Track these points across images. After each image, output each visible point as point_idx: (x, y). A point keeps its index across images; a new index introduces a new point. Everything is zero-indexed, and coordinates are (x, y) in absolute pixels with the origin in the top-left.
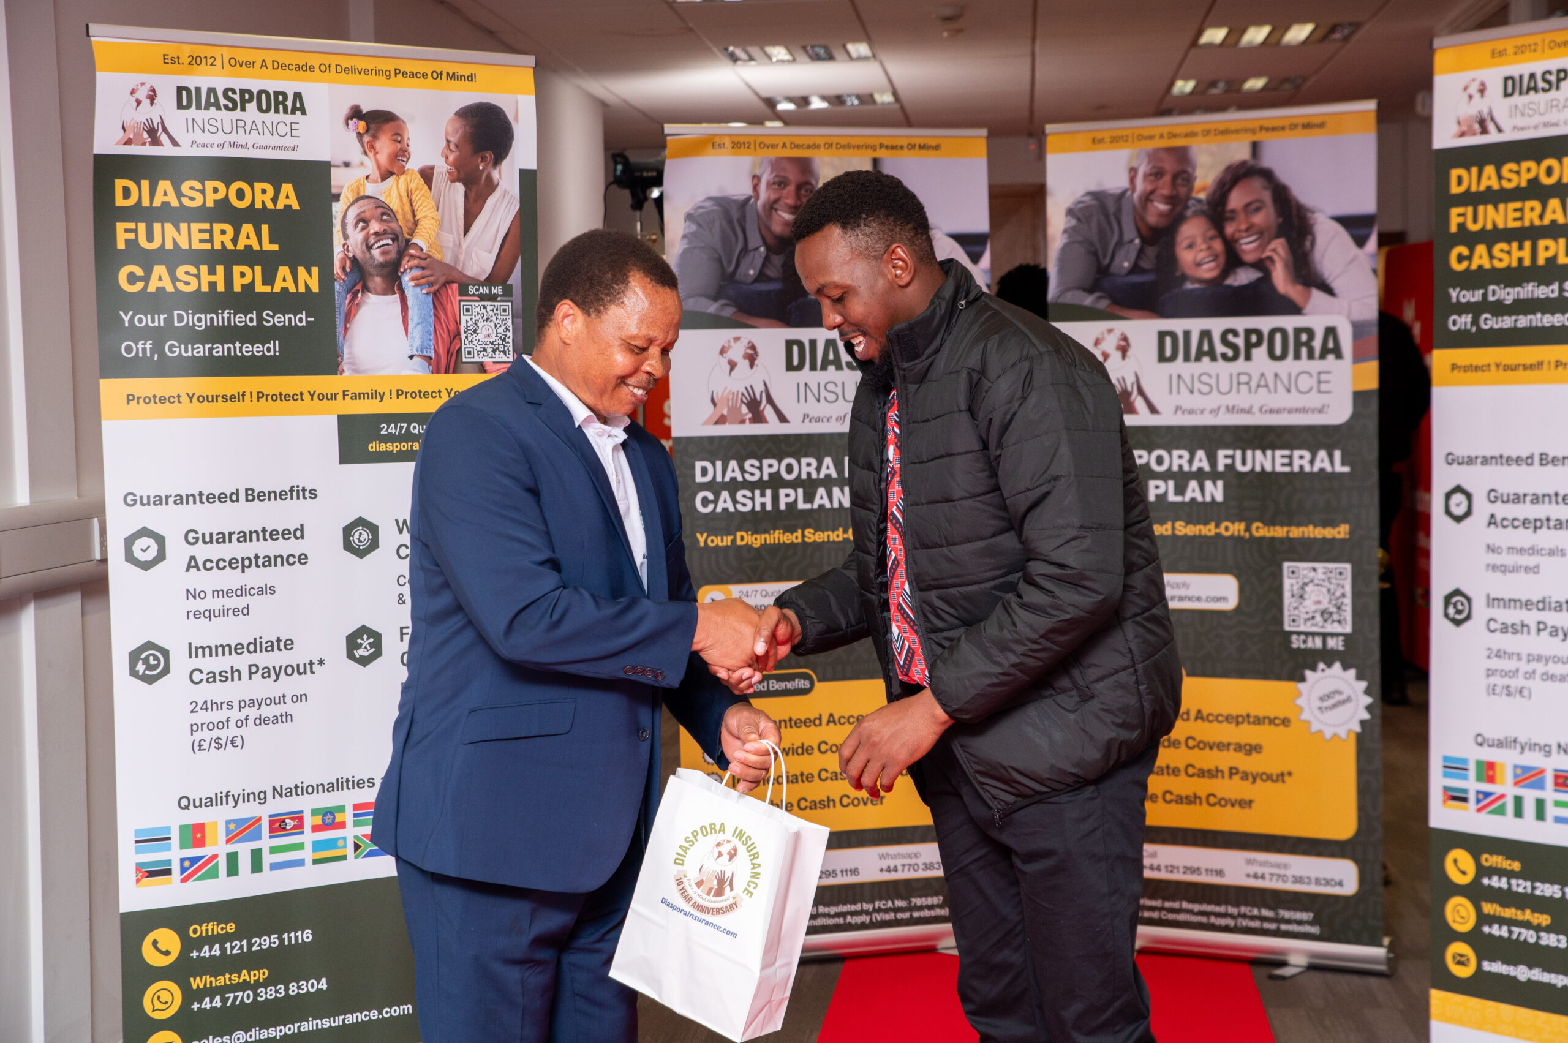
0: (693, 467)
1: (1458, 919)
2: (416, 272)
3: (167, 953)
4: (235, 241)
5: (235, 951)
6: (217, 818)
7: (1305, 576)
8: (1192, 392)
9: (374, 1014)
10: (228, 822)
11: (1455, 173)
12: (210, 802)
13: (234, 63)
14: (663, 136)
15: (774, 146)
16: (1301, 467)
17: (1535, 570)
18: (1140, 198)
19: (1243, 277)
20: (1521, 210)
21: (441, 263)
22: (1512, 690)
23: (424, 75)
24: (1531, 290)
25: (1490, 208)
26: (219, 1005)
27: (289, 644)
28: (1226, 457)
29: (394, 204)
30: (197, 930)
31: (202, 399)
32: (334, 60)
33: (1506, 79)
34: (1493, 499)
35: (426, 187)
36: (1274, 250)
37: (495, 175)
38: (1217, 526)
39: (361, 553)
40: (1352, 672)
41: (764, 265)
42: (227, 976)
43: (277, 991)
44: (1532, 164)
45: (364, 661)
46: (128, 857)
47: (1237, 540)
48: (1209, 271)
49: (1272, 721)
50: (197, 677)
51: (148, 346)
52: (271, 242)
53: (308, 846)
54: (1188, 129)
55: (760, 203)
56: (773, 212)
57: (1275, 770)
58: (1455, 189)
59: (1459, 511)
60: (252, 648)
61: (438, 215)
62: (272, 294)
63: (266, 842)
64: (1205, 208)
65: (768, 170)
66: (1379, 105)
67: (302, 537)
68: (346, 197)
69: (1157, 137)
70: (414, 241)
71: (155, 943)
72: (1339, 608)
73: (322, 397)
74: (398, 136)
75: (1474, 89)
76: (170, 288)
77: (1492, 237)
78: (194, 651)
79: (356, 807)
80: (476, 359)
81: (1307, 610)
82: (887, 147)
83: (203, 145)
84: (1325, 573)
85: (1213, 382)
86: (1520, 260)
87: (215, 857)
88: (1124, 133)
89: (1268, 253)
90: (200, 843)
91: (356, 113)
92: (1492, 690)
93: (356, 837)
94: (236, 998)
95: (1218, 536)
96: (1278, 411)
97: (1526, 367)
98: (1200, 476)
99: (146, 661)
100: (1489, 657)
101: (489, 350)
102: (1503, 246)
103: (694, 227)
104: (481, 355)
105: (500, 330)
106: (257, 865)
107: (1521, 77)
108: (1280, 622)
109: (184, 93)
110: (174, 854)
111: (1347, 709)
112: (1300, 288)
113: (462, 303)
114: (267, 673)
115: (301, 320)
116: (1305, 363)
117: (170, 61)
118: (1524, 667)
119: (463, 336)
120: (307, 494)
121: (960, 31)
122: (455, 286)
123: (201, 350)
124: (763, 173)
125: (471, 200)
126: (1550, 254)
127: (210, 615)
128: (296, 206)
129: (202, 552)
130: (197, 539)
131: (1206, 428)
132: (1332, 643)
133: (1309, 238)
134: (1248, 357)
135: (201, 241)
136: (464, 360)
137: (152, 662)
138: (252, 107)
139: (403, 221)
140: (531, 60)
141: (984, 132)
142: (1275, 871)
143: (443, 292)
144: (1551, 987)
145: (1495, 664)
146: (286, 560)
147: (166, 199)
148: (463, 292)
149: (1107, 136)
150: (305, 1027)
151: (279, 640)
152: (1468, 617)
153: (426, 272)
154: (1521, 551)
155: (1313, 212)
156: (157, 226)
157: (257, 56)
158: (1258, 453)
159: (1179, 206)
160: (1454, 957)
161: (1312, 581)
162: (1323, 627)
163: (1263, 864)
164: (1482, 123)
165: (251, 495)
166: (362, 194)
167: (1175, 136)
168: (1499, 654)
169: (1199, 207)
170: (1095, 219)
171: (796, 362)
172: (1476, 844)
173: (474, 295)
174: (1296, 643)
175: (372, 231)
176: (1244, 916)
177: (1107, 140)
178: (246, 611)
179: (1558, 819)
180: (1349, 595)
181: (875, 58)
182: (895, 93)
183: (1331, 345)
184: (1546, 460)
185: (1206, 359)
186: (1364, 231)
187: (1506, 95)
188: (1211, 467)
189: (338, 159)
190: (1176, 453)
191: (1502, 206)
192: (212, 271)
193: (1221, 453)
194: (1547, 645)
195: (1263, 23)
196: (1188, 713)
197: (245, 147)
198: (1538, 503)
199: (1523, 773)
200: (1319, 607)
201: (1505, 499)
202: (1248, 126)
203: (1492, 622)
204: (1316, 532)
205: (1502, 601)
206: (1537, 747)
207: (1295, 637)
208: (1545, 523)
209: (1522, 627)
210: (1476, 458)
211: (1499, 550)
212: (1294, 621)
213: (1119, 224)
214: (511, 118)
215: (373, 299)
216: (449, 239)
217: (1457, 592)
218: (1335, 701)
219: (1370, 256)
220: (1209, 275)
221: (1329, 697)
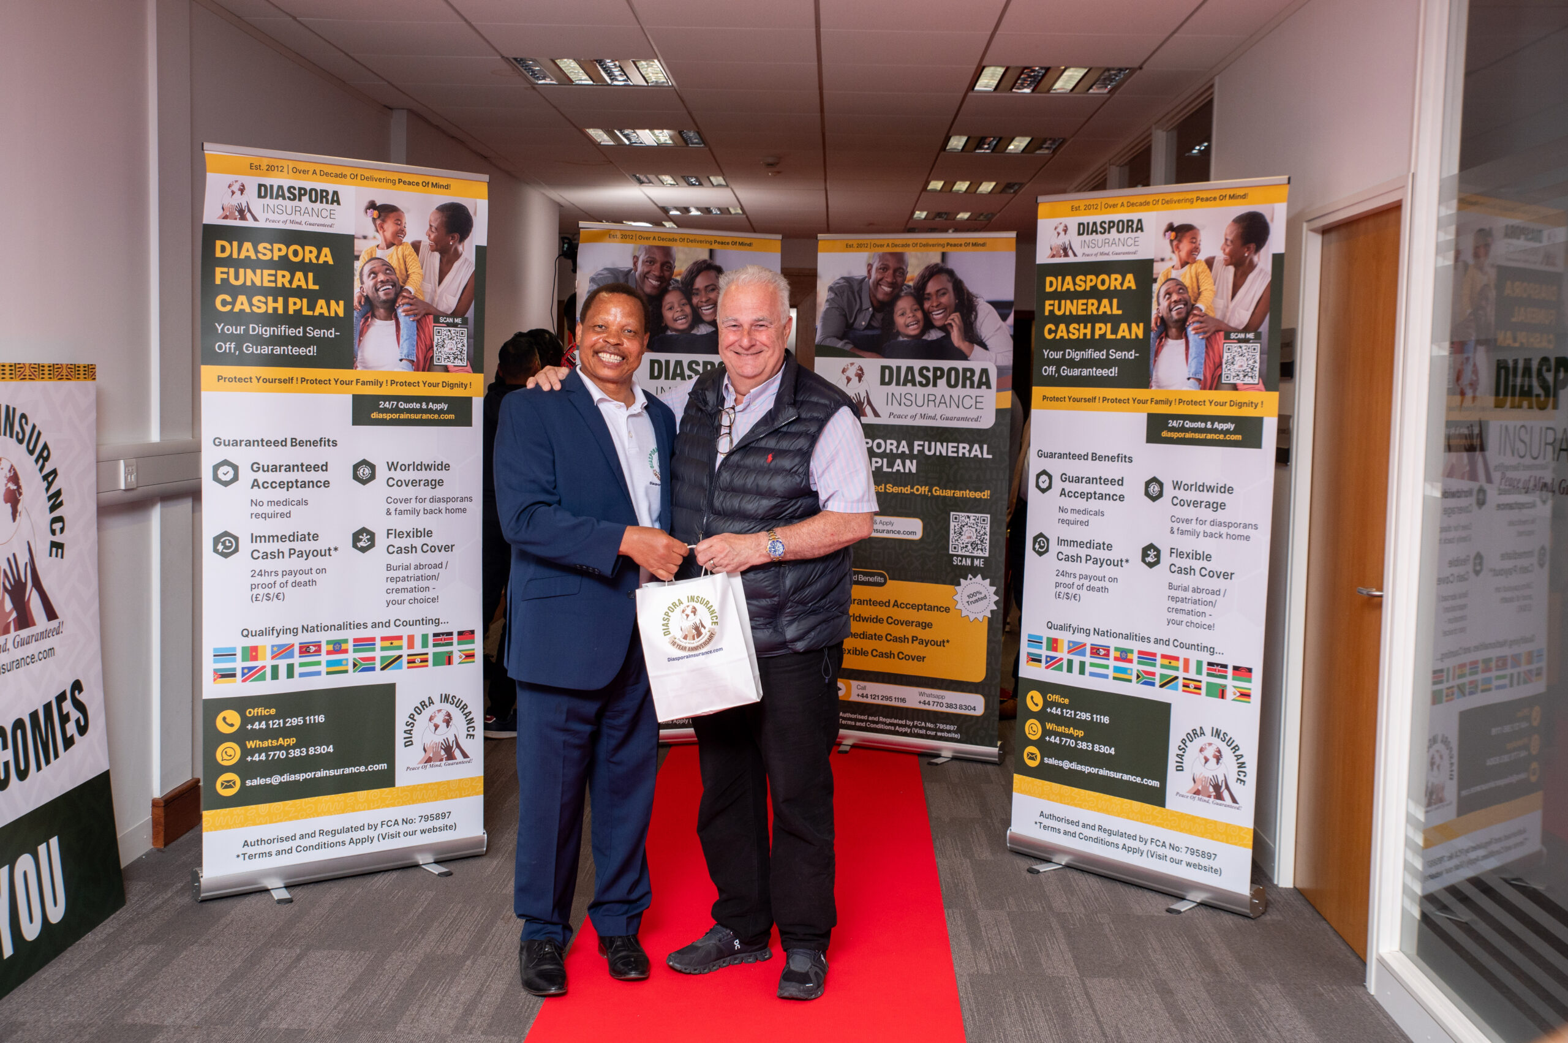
1: (1031, 732)
2: (406, 307)
3: (232, 725)
4: (291, 282)
5: (275, 726)
6: (265, 644)
7: (963, 521)
8: (900, 405)
9: (362, 769)
10: (273, 646)
11: (1049, 279)
12: (262, 633)
13: (296, 171)
14: (578, 229)
15: (648, 238)
16: (964, 454)
17: (1087, 523)
18: (873, 283)
19: (934, 335)
20: (1086, 304)
21: (423, 302)
22: (1070, 596)
23: (418, 184)
24: (1090, 354)
25: (1068, 302)
26: (264, 758)
27: (315, 537)
28: (919, 445)
29: (394, 263)
30: (252, 712)
31: (265, 381)
32: (360, 172)
33: (1080, 224)
34: (1064, 480)
35: (415, 254)
36: (953, 319)
37: (460, 248)
38: (912, 488)
39: (364, 482)
40: (988, 580)
42: (270, 741)
43: (301, 752)
44: (1093, 277)
45: (363, 550)
46: (209, 665)
47: (923, 497)
48: (913, 330)
49: (939, 609)
50: (256, 555)
51: (233, 346)
52: (314, 284)
53: (324, 664)
54: (904, 242)
56: (646, 279)
57: (940, 639)
58: (1048, 289)
59: (1044, 486)
60: (292, 538)
61: (422, 272)
62: (313, 316)
63: (296, 660)
64: (913, 291)
65: (644, 253)
66: (1017, 235)
67: (326, 470)
68: (364, 258)
70: (406, 287)
71: (224, 719)
72: (982, 541)
73: (343, 383)
74: (399, 221)
75: (1060, 229)
76: (248, 310)
77: (1069, 319)
78: (254, 539)
79: (355, 640)
80: (443, 363)
81: (963, 541)
82: (719, 243)
83: (273, 221)
84: (975, 520)
85: (913, 399)
86: (1085, 335)
87: (264, 667)
88: (865, 242)
89: (949, 321)
90: (255, 658)
91: (372, 205)
92: (1058, 596)
93: (354, 659)
94: (275, 755)
95: (912, 493)
96: (951, 419)
97: (1086, 400)
98: (903, 457)
99: (224, 543)
100: (1057, 575)
102: (1076, 326)
105: (459, 346)
106: (290, 674)
107: (1088, 224)
108: (948, 549)
109: (263, 188)
110: (238, 664)
111: (984, 603)
112: (967, 343)
114: (301, 554)
115: (331, 334)
116: (968, 391)
117: (254, 168)
118: (1077, 582)
119: (435, 348)
120: (331, 443)
121: (779, 172)
122: (431, 317)
123: (266, 350)
124: (640, 255)
125: (444, 264)
126: (1102, 332)
127: (265, 516)
128: (331, 262)
129: (262, 477)
130: (259, 468)
131: (907, 427)
132: (976, 562)
133: (974, 313)
134: (935, 385)
135: (269, 281)
136: (435, 363)
137: (228, 544)
138: (306, 198)
139: (399, 275)
140: (486, 177)
141: (780, 237)
142: (936, 700)
143: (423, 320)
144: (1081, 773)
145: (1061, 579)
146: (316, 484)
147: (248, 254)
148: (436, 320)
149: (855, 243)
150: (319, 774)
151: (309, 534)
152: (1047, 551)
153: (413, 307)
154: (1079, 512)
156: (241, 271)
157: (311, 167)
158: (938, 444)
159: (897, 288)
160: (1028, 755)
161: (967, 524)
162: (972, 553)
163: (929, 696)
164: (1065, 250)
165: (295, 442)
166: (374, 256)
167: (896, 246)
168: (1064, 574)
169: (908, 290)
170: (846, 293)
171: (656, 374)
172: (1044, 688)
174: (956, 561)
175: (379, 280)
176: (916, 727)
177: (855, 246)
178: (288, 515)
179: (1092, 674)
180: (988, 533)
181: (727, 186)
182: (742, 208)
183: (984, 380)
184: (1095, 457)
185: (909, 385)
186: (1006, 311)
187: (1079, 234)
188: (910, 451)
189: (360, 234)
190: (889, 442)
191: (1075, 302)
192: (275, 301)
193: (916, 443)
194: (1090, 569)
195: (963, 180)
196: (889, 602)
197: (300, 223)
198: (1090, 483)
199: (1073, 646)
200: (970, 540)
201: (1071, 480)
202: (940, 242)
203: (1060, 554)
204: (971, 494)
205: (1066, 542)
206: (1082, 631)
207: (955, 557)
208: (1093, 495)
209: (1078, 558)
210: (1055, 454)
211: (1066, 511)
212: (955, 548)
213: (860, 298)
214: (472, 213)
215: (378, 323)
216: (429, 287)
217: (1041, 535)
218: (976, 598)
219: (1010, 326)
220: (913, 333)
221: (973, 595)
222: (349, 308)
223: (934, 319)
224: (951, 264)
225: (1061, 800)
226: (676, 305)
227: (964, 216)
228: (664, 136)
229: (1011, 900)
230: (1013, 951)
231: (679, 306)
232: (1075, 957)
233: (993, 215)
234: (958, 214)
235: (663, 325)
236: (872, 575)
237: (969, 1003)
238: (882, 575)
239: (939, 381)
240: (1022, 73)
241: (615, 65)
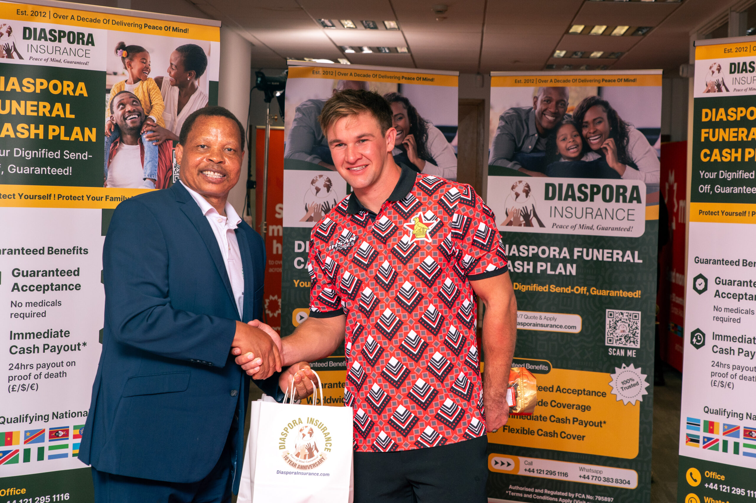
0: (294, 244)
2: (150, 134)
4: (51, 112)
6: (20, 429)
7: (617, 317)
8: (562, 217)
10: (26, 433)
11: (704, 111)
12: (17, 420)
13: (56, 16)
14: (287, 65)
15: (345, 74)
16: (617, 259)
17: (739, 321)
18: (539, 113)
19: (591, 157)
20: (737, 132)
21: (164, 129)
22: (724, 384)
23: (161, 28)
24: (740, 174)
25: (722, 130)
27: (67, 334)
28: (578, 252)
29: (140, 96)
30: (4, 492)
31: (27, 197)
33: (731, 64)
34: (718, 282)
35: (158, 88)
36: (608, 144)
37: (196, 83)
38: (572, 288)
40: (640, 369)
44: (743, 109)
47: (582, 296)
48: (573, 153)
49: (597, 394)
50: (14, 350)
52: (71, 113)
53: (71, 447)
54: (565, 78)
57: (597, 421)
58: (704, 119)
59: (700, 288)
60: (46, 335)
61: (163, 103)
62: (69, 141)
63: (46, 444)
64: (573, 120)
65: (342, 87)
67: (78, 275)
68: (114, 90)
69: (549, 81)
70: (150, 116)
73: (94, 199)
74: (144, 60)
75: (715, 68)
76: (13, 136)
77: (722, 145)
78: (13, 336)
81: (617, 335)
82: (406, 78)
83: (36, 59)
84: (627, 316)
85: (573, 212)
86: (736, 158)
87: (17, 451)
88: (531, 78)
89: (604, 146)
91: (122, 46)
92: (714, 384)
95: (573, 293)
96: (607, 229)
97: (736, 214)
98: (564, 261)
100: (712, 366)
102: (729, 151)
103: (300, 115)
106: (41, 456)
107: (739, 63)
108: (604, 342)
109: (27, 31)
111: (637, 388)
112: (620, 164)
114: (54, 349)
115: (85, 156)
116: (621, 205)
117: (21, 13)
118: (731, 372)
119: (174, 169)
120: (82, 252)
121: (445, 18)
122: (171, 142)
123: (28, 171)
124: (339, 88)
125: (182, 96)
127: (23, 316)
128: (86, 95)
129: (21, 281)
130: (19, 273)
131: (568, 236)
132: (629, 353)
134: (592, 200)
135: (32, 111)
136: (174, 182)
138: (64, 40)
139: (144, 106)
140: (219, 23)
141: (457, 73)
142: (595, 474)
143: (164, 145)
145: (716, 369)
146: (68, 287)
147: (13, 87)
149: (523, 79)
151: (61, 331)
152: (703, 344)
153: (156, 134)
154: (731, 310)
155: (628, 125)
156: (8, 102)
157: (69, 13)
158: (595, 250)
159: (559, 118)
161: (621, 320)
162: (625, 345)
163: (588, 471)
164: (719, 86)
165: (51, 251)
166: (122, 90)
167: (558, 81)
168: (719, 364)
169: (569, 119)
170: (515, 122)
172: (702, 465)
174: (611, 352)
175: (127, 110)
176: (577, 499)
177: (523, 81)
178: (44, 314)
179: (746, 454)
180: (639, 328)
181: (398, 29)
182: (408, 48)
183: (635, 196)
184: (746, 263)
185: (570, 200)
186: (654, 137)
187: (731, 73)
188: (570, 257)
189: (110, 71)
190: (552, 248)
191: (727, 130)
192: (37, 128)
193: (576, 250)
194: (743, 361)
196: (553, 387)
197: (60, 61)
198: (741, 285)
199: (728, 428)
200: (623, 334)
201: (724, 283)
202: (596, 79)
203: (715, 348)
204: (624, 294)
205: (720, 337)
206: (736, 415)
207: (610, 349)
208: (744, 296)
209: (731, 350)
210: (710, 260)
211: (720, 309)
212: (610, 341)
213: (527, 126)
214: (206, 53)
215: (125, 147)
216: (169, 116)
217: (698, 330)
218: (630, 384)
219: (657, 150)
220: (573, 155)
221: (627, 382)
222: (100, 134)
223: (591, 143)
224: (606, 97)
227: (597, 54)
233: (622, 55)
234: (592, 53)
236: (538, 364)
238: (546, 364)
239: (595, 196)
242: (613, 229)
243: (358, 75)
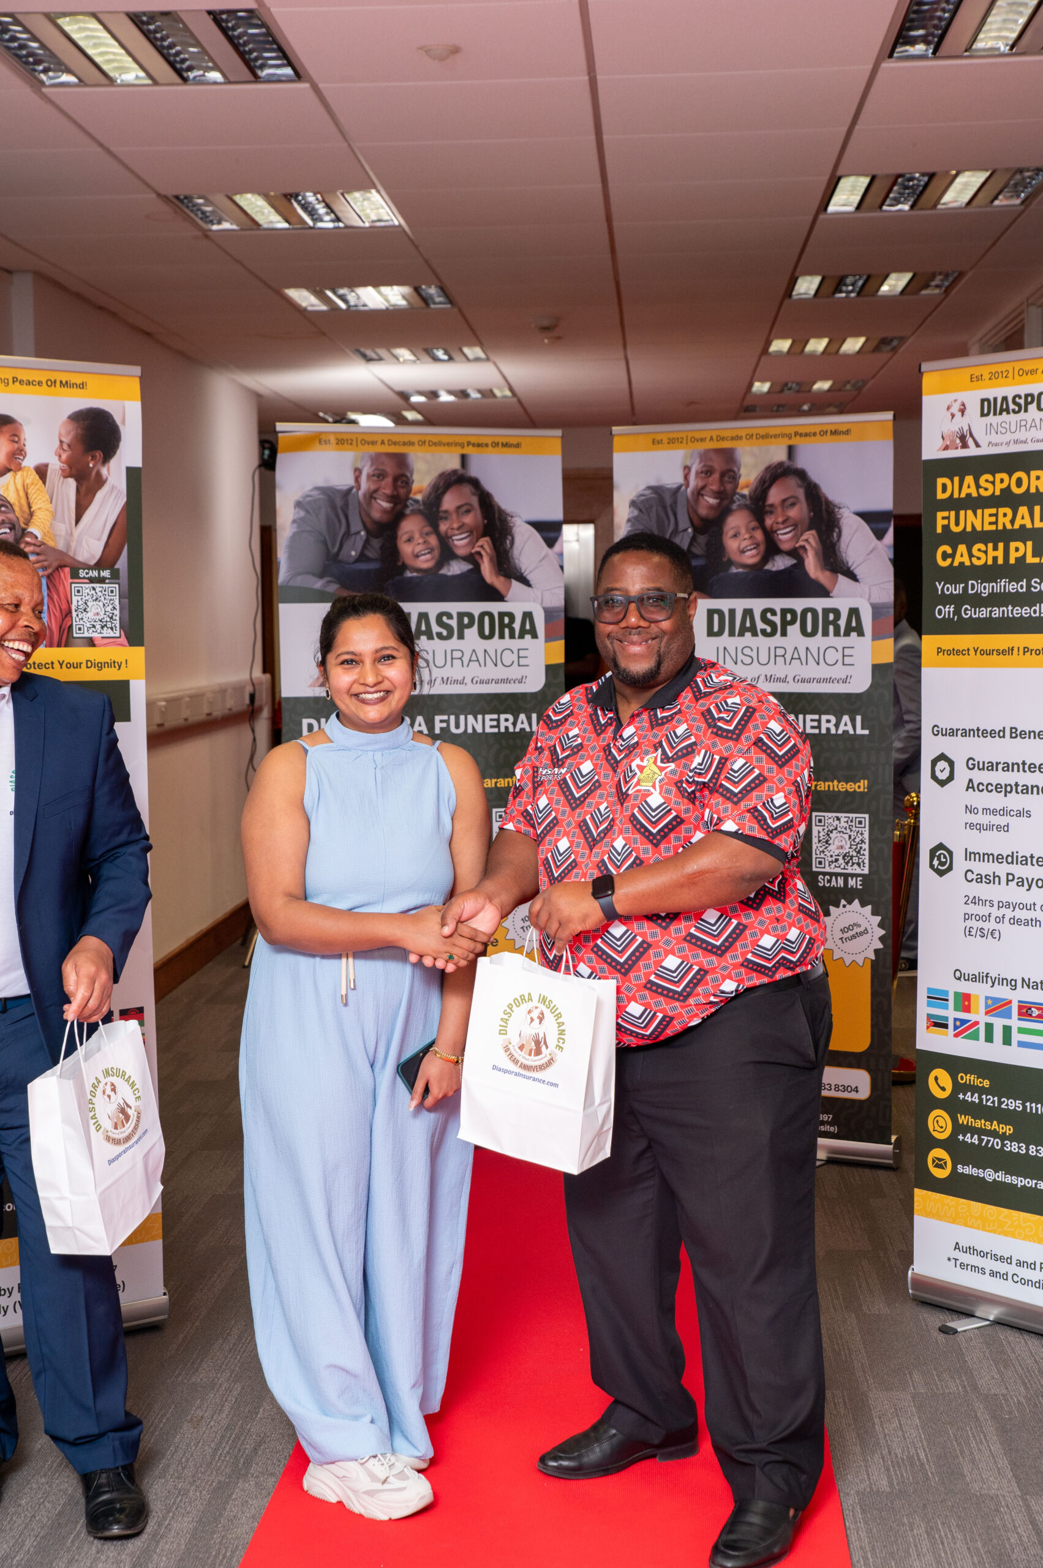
0: (300, 724)
1: (937, 1128)
2: (31, 557)
7: (830, 824)
8: (736, 663)
11: (940, 481)
14: (276, 433)
15: (373, 443)
16: (828, 729)
17: (1006, 828)
18: (693, 493)
19: (780, 563)
20: (996, 515)
21: (54, 550)
22: (986, 932)
23: (40, 383)
24: (1003, 586)
25: (970, 513)
29: (12, 497)
33: (983, 401)
34: (971, 767)
35: (41, 482)
36: (807, 540)
37: (104, 471)
40: (869, 908)
41: (364, 547)
44: (1005, 476)
48: (751, 557)
54: (734, 433)
55: (361, 493)
56: (373, 501)
58: (940, 496)
59: (943, 776)
61: (51, 507)
64: (748, 502)
65: (369, 464)
66: (894, 416)
70: (30, 530)
74: (15, 437)
75: (955, 409)
77: (972, 538)
80: (86, 635)
81: (831, 853)
82: (474, 445)
84: (847, 822)
85: (754, 655)
86: (995, 559)
88: (680, 435)
89: (801, 543)
92: (968, 932)
96: (809, 681)
97: (999, 653)
100: (965, 904)
101: (98, 627)
102: (983, 547)
103: (302, 514)
104: (91, 631)
105: (108, 609)
107: (995, 399)
111: (866, 938)
112: (828, 573)
113: (73, 585)
116: (831, 640)
118: (995, 912)
119: (74, 614)
121: (559, 338)
122: (67, 570)
124: (364, 466)
125: (82, 494)
126: (1020, 554)
132: (852, 882)
133: (837, 530)
134: (784, 634)
136: (75, 635)
139: (19, 513)
140: (137, 370)
143: (56, 575)
144: (1013, 1186)
145: (973, 909)
148: (75, 575)
149: (665, 438)
152: (950, 868)
153: (41, 558)
154: (994, 812)
155: (840, 508)
159: (726, 499)
160: (934, 1161)
161: (836, 829)
162: (844, 869)
164: (963, 438)
167: (723, 439)
168: (976, 901)
169: (742, 501)
170: (654, 510)
172: (954, 1064)
173: (84, 578)
174: (822, 882)
177: (665, 441)
179: (1021, 1044)
180: (867, 841)
181: (488, 359)
182: (511, 389)
183: (854, 624)
184: (1015, 733)
185: (748, 634)
186: (881, 526)
187: (983, 415)
191: (979, 512)
194: (1014, 893)
195: (819, 336)
198: (1008, 770)
199: (993, 1004)
200: (841, 851)
201: (981, 767)
202: (784, 432)
203: (969, 873)
204: (840, 787)
205: (977, 856)
206: (1005, 981)
207: (821, 876)
208: (1014, 788)
209: (994, 878)
210: (957, 730)
211: (976, 811)
212: (820, 863)
213: (675, 515)
214: (118, 421)
216: (62, 528)
217: (941, 846)
218: (853, 932)
219: (888, 547)
220: (751, 561)
221: (848, 929)
223: (780, 540)
224: (801, 463)
225: (984, 1225)
226: (417, 536)
227: (823, 385)
228: (394, 296)
229: (916, 1376)
230: (922, 1455)
231: (421, 535)
232: (1014, 1465)
233: (865, 383)
234: (814, 383)
235: (400, 563)
237: (860, 1539)
240: (894, 183)
241: (317, 199)
242: (819, 681)
243: (395, 443)
